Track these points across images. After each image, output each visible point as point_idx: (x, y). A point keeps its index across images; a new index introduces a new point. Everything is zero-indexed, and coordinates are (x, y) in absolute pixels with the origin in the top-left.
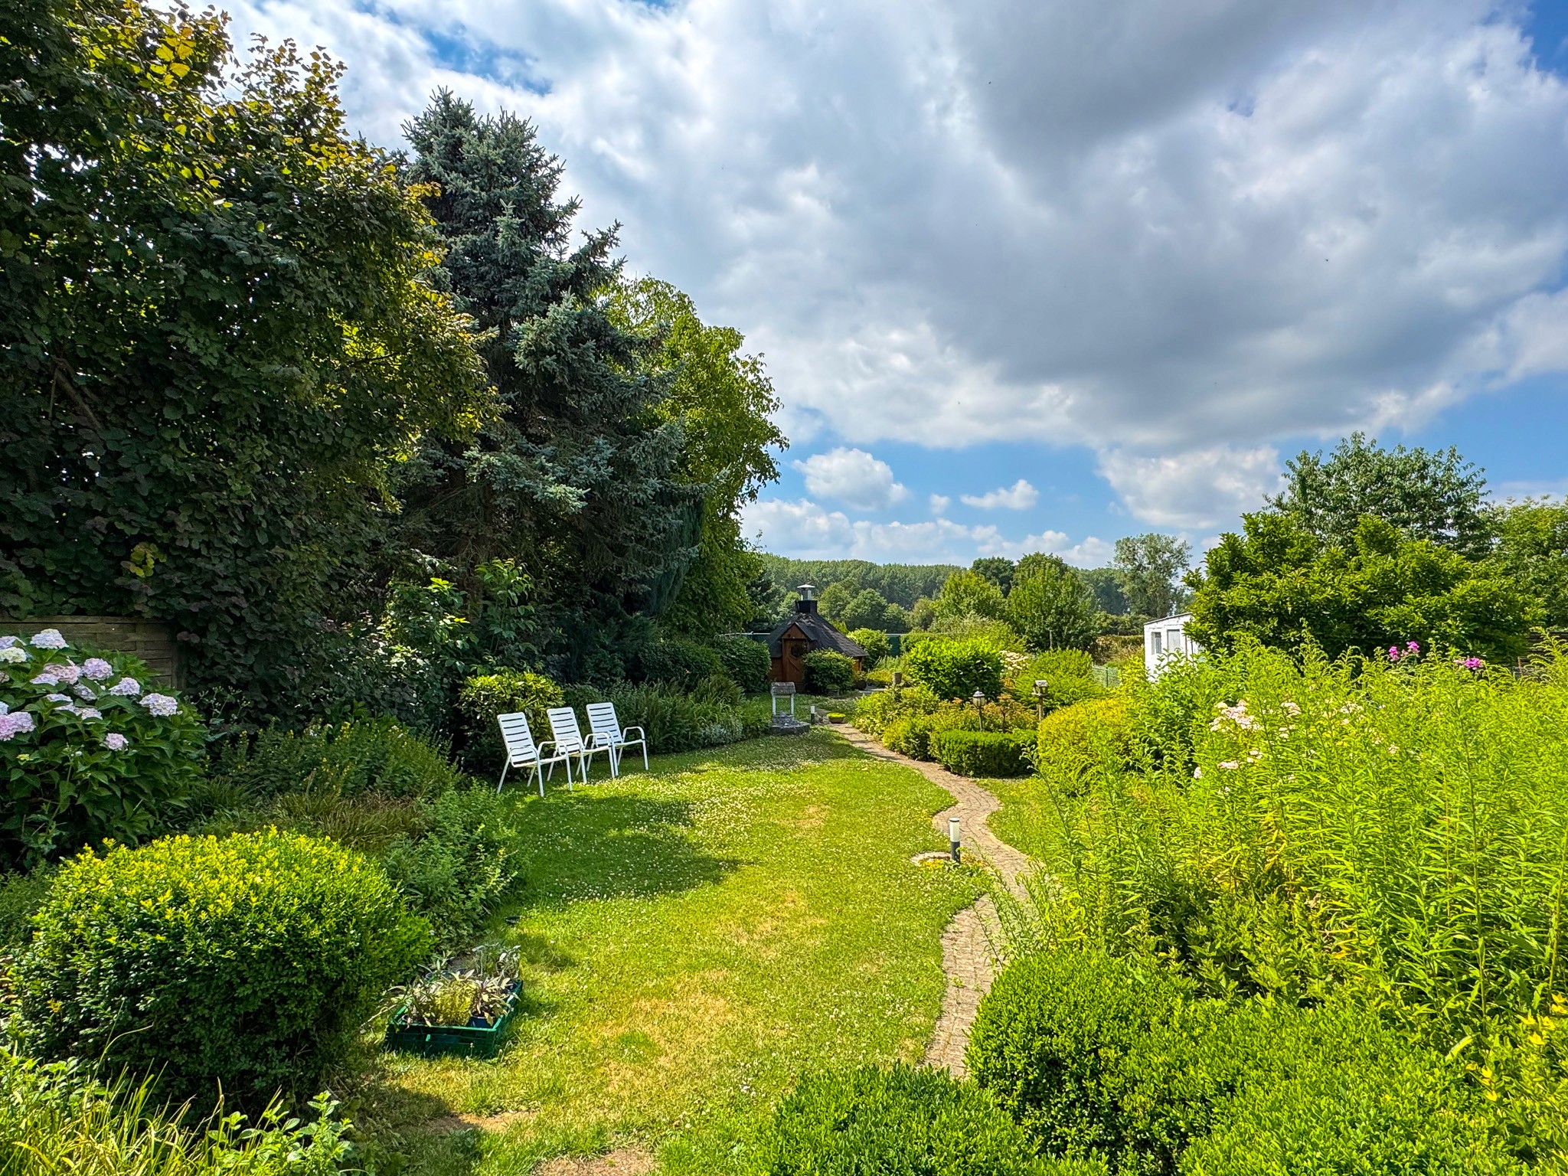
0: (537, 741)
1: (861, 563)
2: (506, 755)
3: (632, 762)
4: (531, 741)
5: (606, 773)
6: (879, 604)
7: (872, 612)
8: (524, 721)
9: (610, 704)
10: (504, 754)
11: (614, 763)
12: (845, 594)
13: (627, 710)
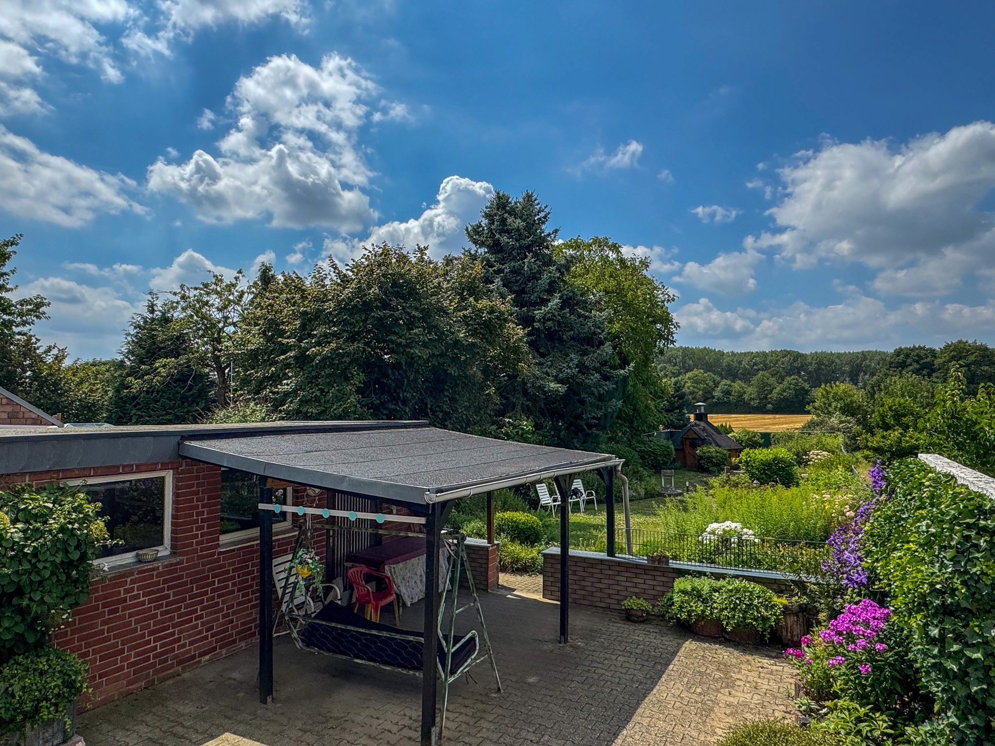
0: (551, 495)
1: (789, 352)
2: (540, 500)
3: (590, 506)
4: (548, 495)
5: (579, 510)
6: (803, 389)
7: (796, 396)
8: (545, 487)
9: (580, 480)
10: (539, 500)
11: (582, 506)
12: (772, 380)
13: (588, 483)
